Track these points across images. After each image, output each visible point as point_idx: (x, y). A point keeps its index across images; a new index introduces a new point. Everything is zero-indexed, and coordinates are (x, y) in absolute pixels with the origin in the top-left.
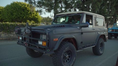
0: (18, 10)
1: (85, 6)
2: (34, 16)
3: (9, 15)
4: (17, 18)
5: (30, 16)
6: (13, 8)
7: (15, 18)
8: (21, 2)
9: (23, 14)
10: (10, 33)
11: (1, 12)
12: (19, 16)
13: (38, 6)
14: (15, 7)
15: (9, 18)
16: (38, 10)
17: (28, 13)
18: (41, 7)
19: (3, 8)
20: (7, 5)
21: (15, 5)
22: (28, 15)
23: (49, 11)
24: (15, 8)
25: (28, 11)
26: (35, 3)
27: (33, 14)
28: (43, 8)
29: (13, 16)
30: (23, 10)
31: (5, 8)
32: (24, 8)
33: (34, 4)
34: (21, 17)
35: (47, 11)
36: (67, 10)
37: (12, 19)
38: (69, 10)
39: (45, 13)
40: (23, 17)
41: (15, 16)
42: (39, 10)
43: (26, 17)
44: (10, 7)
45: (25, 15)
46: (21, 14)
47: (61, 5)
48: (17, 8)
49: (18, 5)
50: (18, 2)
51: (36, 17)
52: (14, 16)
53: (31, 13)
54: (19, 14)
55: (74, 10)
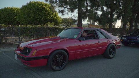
0: (35, 11)
1: (115, 2)
2: (52, 17)
3: (25, 16)
4: (34, 20)
5: (49, 18)
6: (29, 8)
7: (32, 20)
8: (38, 1)
9: (41, 15)
10: (31, 37)
11: (16, 14)
12: (36, 18)
13: (60, 6)
14: (32, 7)
15: (25, 20)
16: (59, 10)
17: (46, 13)
18: (64, 7)
19: (18, 9)
20: (23, 6)
21: (32, 5)
22: (46, 16)
23: (72, 10)
24: (32, 9)
25: (46, 11)
26: (56, 2)
27: (51, 15)
28: (66, 8)
29: (29, 17)
30: (41, 10)
31: (21, 9)
32: (42, 8)
33: (55, 4)
34: (38, 18)
35: (69, 11)
36: (94, 9)
37: (29, 21)
38: (95, 8)
39: (67, 14)
40: (41, 19)
41: (33, 17)
42: (61, 10)
43: (44, 19)
44: (27, 8)
45: (43, 16)
46: (39, 15)
47: (87, 4)
48: (34, 8)
49: (35, 5)
50: (34, 2)
51: (55, 18)
52: (31, 18)
53: (49, 14)
54: (36, 16)
55: (100, 8)
